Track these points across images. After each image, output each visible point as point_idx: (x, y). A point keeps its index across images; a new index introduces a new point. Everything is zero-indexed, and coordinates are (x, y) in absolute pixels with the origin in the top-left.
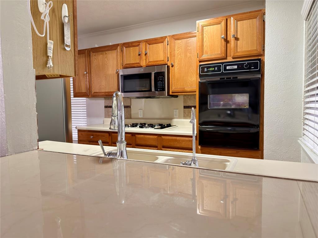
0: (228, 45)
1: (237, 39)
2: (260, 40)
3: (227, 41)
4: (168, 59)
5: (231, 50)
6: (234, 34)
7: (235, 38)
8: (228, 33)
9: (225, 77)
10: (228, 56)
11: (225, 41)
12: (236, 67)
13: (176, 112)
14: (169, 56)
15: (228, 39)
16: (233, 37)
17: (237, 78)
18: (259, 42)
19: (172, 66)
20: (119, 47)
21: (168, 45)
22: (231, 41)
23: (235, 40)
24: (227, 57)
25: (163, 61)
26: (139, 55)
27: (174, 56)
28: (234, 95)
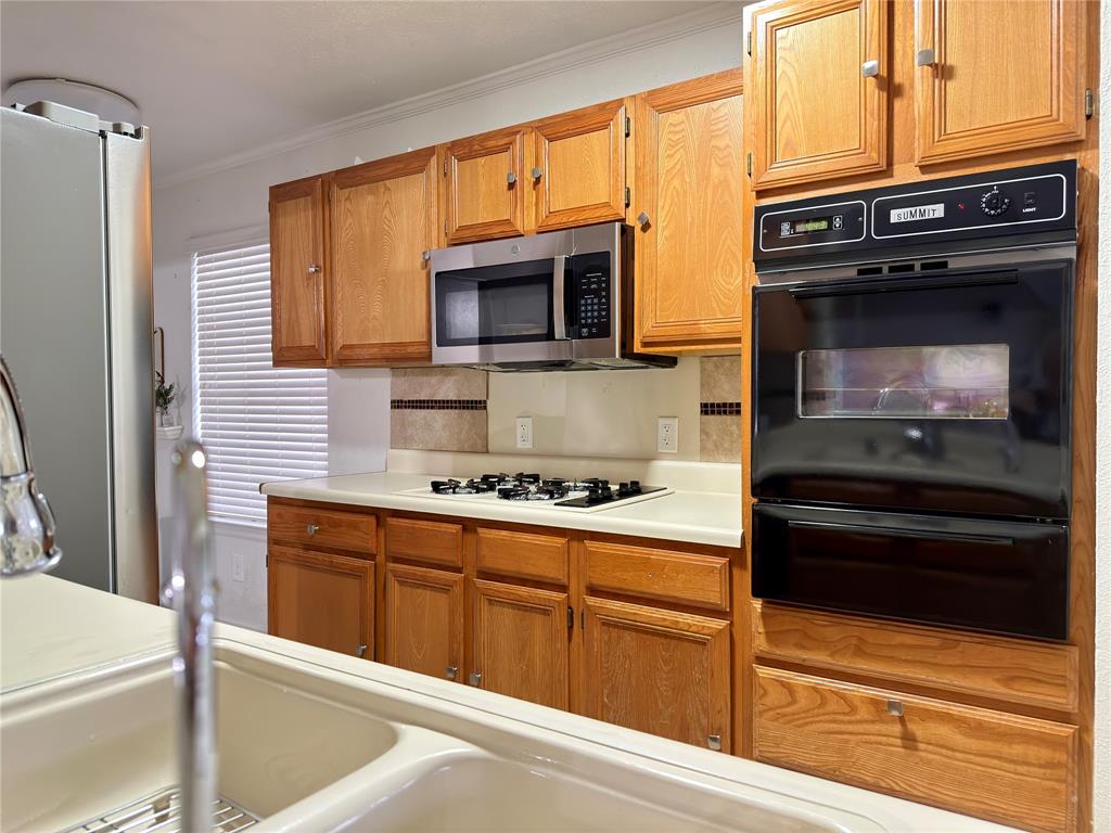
0: (898, 104)
1: (942, 72)
2: (1072, 63)
3: (890, 87)
4: (628, 198)
5: (915, 128)
6: (929, 47)
7: (934, 66)
8: (898, 45)
9: (885, 263)
10: (896, 158)
11: (880, 88)
12: (938, 211)
13: (669, 431)
14: (631, 184)
15: (898, 79)
16: (921, 65)
17: (945, 265)
18: (1066, 75)
19: (646, 227)
20: (434, 160)
21: (627, 135)
22: (912, 86)
23: (935, 76)
24: (890, 163)
25: (607, 205)
26: (511, 186)
27: (655, 182)
28: (928, 350)
